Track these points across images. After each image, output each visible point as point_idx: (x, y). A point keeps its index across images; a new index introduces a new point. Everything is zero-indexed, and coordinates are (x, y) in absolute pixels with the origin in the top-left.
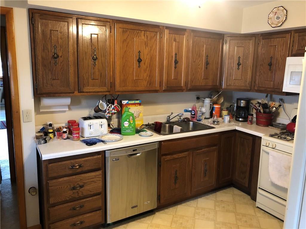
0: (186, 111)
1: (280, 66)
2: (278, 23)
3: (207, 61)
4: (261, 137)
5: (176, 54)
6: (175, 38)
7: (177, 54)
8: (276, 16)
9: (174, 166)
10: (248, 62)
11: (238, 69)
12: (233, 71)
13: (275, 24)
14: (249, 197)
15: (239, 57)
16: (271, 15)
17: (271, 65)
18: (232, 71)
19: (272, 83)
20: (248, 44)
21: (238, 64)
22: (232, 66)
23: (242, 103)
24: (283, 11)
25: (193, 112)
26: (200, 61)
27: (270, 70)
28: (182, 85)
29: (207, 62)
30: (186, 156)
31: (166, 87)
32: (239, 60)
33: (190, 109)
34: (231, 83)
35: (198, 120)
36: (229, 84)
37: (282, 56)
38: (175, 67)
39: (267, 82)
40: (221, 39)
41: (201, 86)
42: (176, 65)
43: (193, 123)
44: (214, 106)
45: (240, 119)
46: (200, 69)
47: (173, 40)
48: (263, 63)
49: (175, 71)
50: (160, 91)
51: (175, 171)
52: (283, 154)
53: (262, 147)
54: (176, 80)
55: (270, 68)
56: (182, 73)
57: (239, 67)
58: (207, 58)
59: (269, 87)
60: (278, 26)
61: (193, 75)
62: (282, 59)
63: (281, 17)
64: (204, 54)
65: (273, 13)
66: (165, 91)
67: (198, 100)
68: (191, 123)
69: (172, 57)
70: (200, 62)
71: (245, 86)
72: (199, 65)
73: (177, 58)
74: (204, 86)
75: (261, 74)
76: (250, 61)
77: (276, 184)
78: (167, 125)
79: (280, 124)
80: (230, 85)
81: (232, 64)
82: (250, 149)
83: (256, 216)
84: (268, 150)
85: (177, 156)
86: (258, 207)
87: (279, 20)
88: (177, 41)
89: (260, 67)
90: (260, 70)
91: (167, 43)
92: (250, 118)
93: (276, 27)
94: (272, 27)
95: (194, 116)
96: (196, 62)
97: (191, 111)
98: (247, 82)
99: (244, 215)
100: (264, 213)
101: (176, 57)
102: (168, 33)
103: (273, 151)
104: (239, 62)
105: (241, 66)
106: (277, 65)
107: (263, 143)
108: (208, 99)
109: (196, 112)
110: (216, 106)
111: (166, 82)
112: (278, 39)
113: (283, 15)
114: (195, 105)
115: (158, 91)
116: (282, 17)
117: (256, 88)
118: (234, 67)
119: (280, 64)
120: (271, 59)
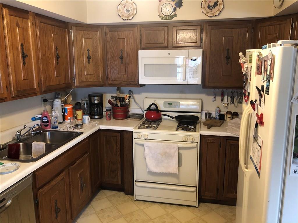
0: (34, 119)
1: (131, 60)
2: (128, 16)
3: (57, 54)
4: (132, 131)
5: (22, 45)
6: (17, 21)
7: (24, 44)
8: (125, 9)
9: (53, 196)
10: (97, 55)
11: (89, 63)
12: (84, 65)
13: (125, 17)
14: (122, 194)
15: (88, 49)
16: (120, 7)
17: (123, 58)
18: (82, 65)
19: (125, 76)
20: (95, 36)
21: (88, 57)
22: (82, 60)
23: (96, 99)
24: (132, 4)
25: (45, 119)
26: (50, 54)
27: (122, 63)
28: (35, 88)
29: (57, 56)
30: (64, 178)
31: (16, 92)
32: (88, 52)
33: (40, 116)
34: (83, 79)
35: (53, 128)
36: (82, 80)
37: (132, 49)
38: (24, 63)
39: (121, 75)
40: (66, 29)
41: (55, 85)
42: (24, 60)
43: (50, 133)
44: (66, 107)
45: (96, 117)
46: (51, 64)
47: (15, 24)
48: (113, 56)
49: (24, 69)
50: (8, 99)
51: (55, 202)
52: (157, 142)
53: (135, 141)
54: (26, 81)
55: (122, 62)
56: (33, 71)
57: (89, 61)
58: (57, 51)
59: (123, 80)
60: (129, 19)
61: (46, 73)
62: (132, 52)
63: (130, 10)
64: (53, 46)
65: (122, 5)
66: (14, 98)
67: (45, 103)
68: (48, 133)
69: (17, 49)
70: (50, 56)
71: (98, 81)
72: (50, 60)
73: (24, 51)
74: (58, 85)
75: (113, 67)
76: (100, 54)
77: (155, 172)
78: (21, 144)
79: (134, 114)
80: (83, 82)
81: (82, 58)
82: (119, 145)
83: (140, 209)
84: (143, 142)
85: (54, 182)
86: (136, 200)
87: (129, 13)
88: (20, 27)
89: (110, 61)
90: (112, 64)
91: (8, 29)
92: (109, 114)
93: (127, 19)
94: (124, 20)
95: (47, 123)
96: (46, 56)
97: (41, 119)
98: (99, 76)
99: (131, 214)
100: (144, 203)
101: (22, 49)
102: (8, 14)
103: (146, 141)
104: (89, 55)
105: (91, 60)
106: (128, 58)
107: (135, 136)
108: (58, 100)
109: (49, 119)
110: (68, 107)
111: (15, 84)
112: (125, 32)
113: (133, 8)
114: (46, 110)
115: (6, 100)
116: (132, 11)
117: (110, 83)
118: (84, 61)
119: (131, 58)
120: (122, 52)
